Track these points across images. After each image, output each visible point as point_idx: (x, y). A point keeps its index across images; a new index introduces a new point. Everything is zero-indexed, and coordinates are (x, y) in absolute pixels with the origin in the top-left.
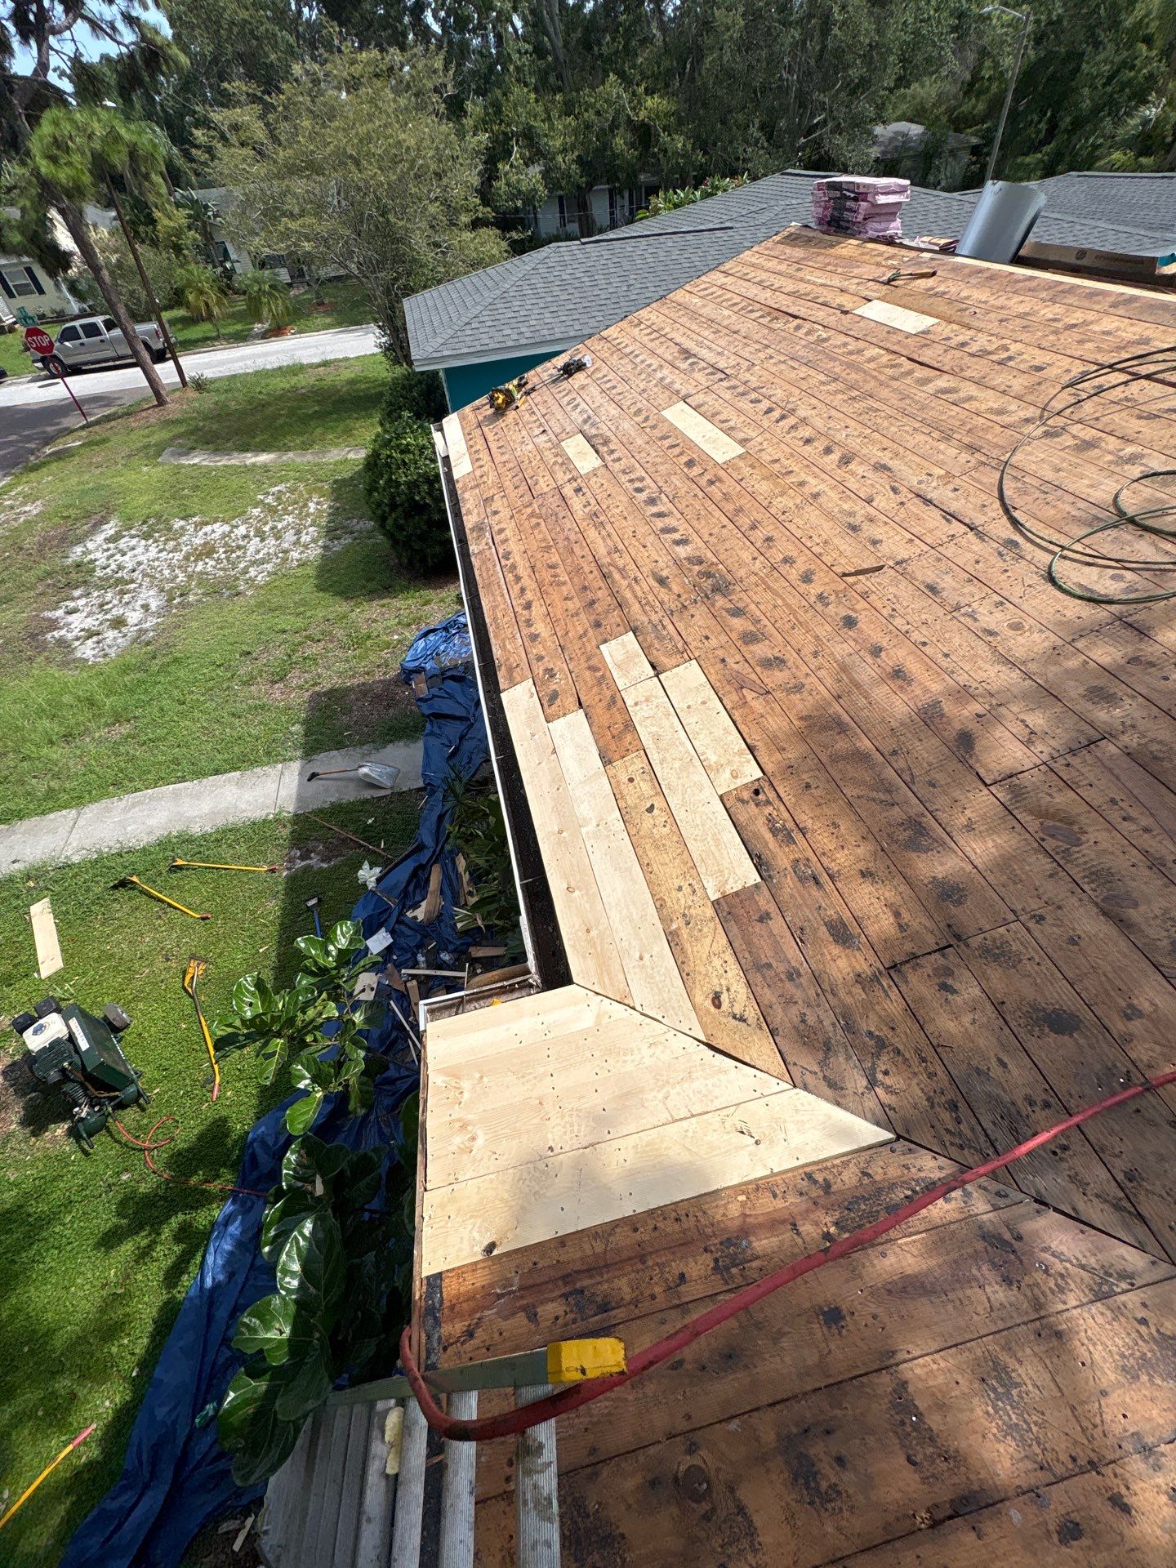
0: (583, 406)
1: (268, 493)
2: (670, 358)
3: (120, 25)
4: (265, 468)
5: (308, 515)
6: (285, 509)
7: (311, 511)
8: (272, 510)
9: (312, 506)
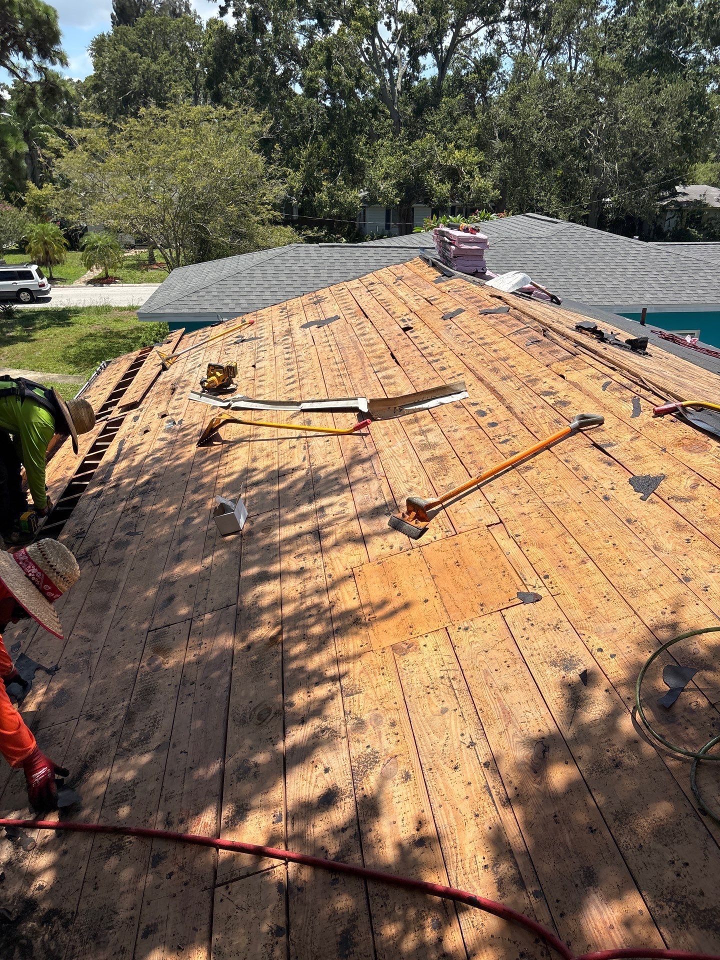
2: (277, 334)
3: (31, 72)
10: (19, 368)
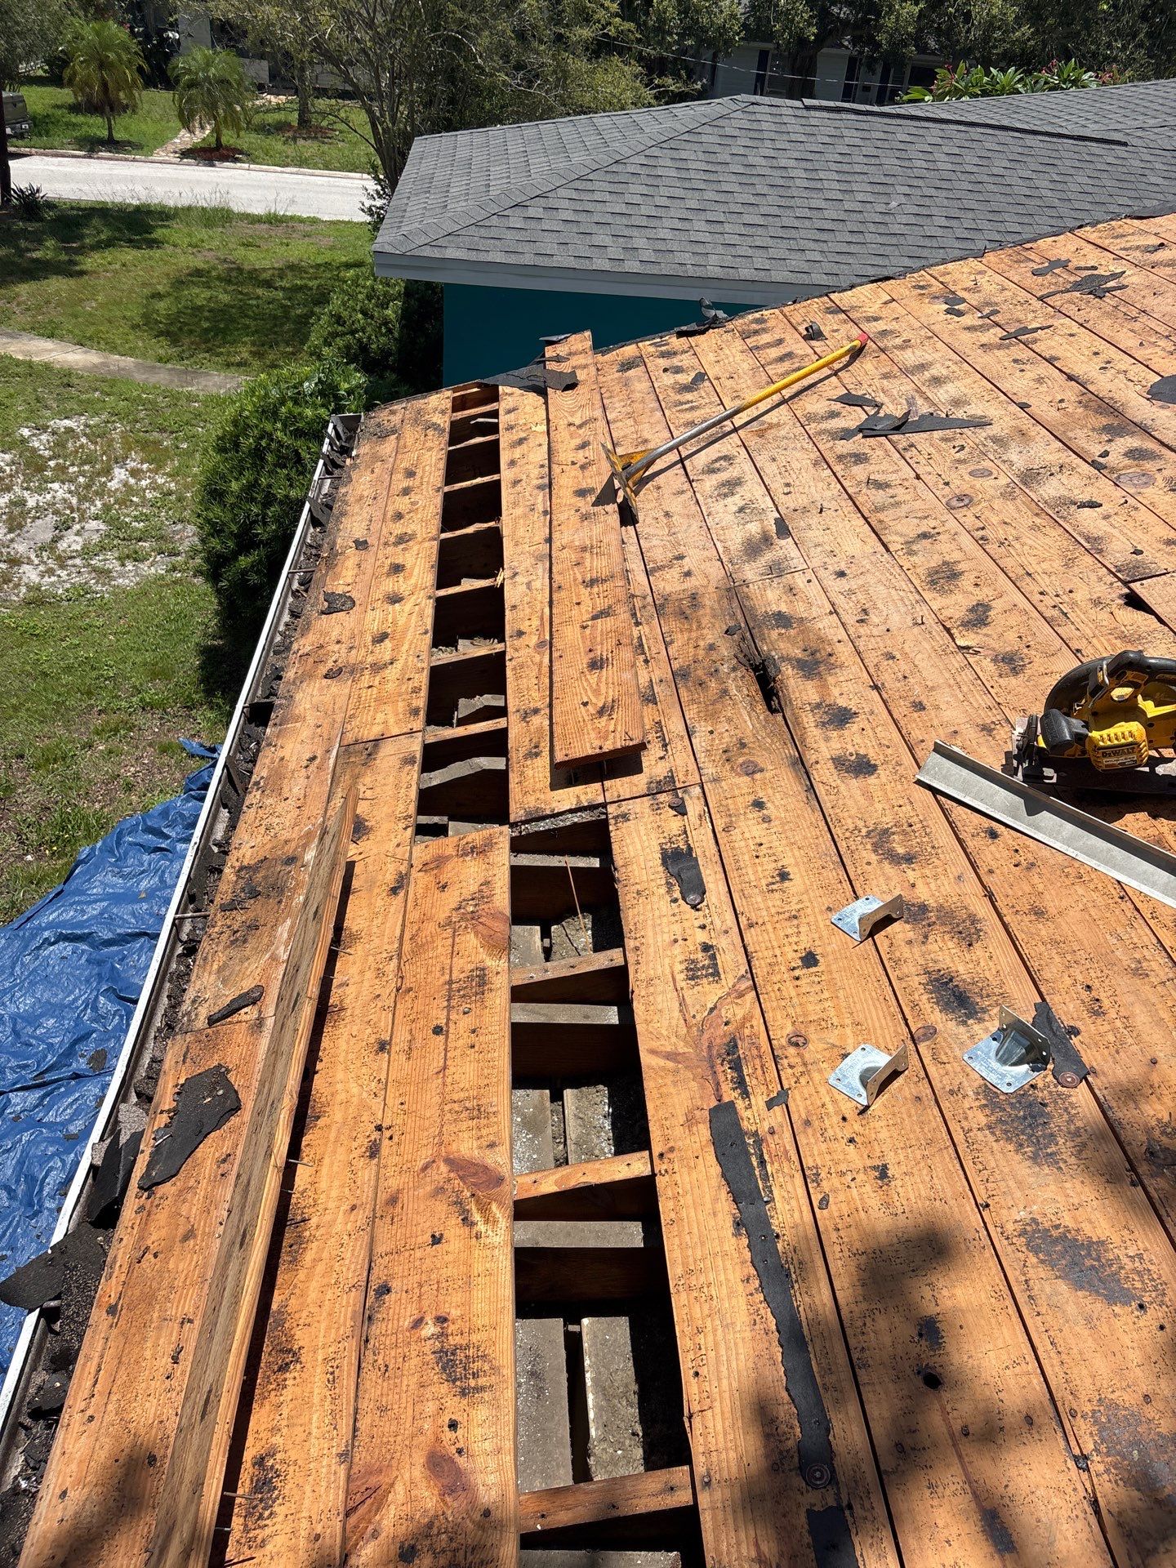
0: (752, 490)
1: (44, 429)
2: (1050, 415)
4: (66, 378)
5: (100, 494)
6: (62, 469)
7: (113, 485)
8: (34, 466)
9: (120, 474)
10: (51, 336)
